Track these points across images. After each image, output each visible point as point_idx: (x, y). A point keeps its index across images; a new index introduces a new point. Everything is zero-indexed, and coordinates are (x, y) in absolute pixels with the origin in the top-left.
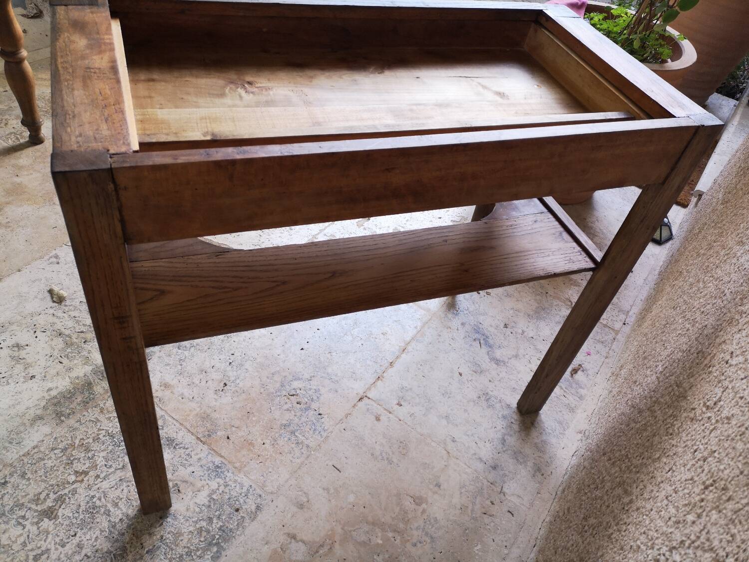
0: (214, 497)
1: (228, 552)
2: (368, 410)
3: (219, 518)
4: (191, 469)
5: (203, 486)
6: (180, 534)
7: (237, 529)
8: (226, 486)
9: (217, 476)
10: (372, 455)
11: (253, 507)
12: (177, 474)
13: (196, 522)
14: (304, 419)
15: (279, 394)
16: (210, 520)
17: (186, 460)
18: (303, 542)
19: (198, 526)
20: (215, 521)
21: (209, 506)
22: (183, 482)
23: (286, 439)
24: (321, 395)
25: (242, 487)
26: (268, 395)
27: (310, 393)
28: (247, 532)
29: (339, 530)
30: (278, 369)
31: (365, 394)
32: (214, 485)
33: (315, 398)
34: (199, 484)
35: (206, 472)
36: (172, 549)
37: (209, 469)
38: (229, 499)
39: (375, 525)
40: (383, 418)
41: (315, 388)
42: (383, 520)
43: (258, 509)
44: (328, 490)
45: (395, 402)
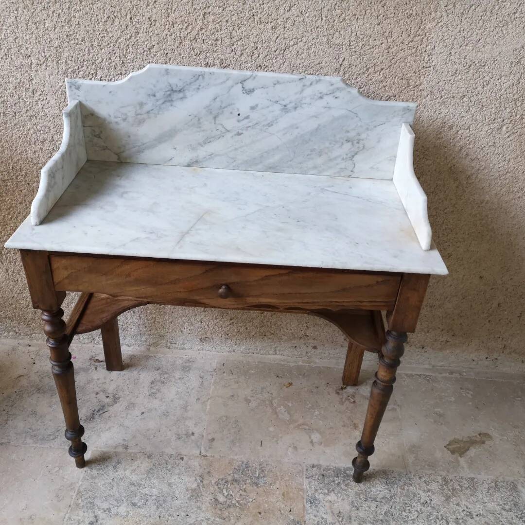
0: (326, 491)
1: (344, 466)
2: (210, 448)
3: (334, 481)
4: (325, 516)
5: (327, 502)
6: (357, 494)
7: (331, 469)
8: (316, 490)
9: (315, 499)
10: (239, 431)
11: (315, 469)
12: (333, 522)
13: (345, 490)
14: (245, 478)
15: (237, 504)
16: (338, 484)
17: (322, 523)
18: (310, 438)
19: (346, 488)
20: (337, 482)
21: (333, 490)
22: (333, 514)
23: (265, 479)
24: (219, 480)
25: (310, 482)
26: (243, 510)
27: (222, 487)
28: (328, 464)
29: (292, 426)
30: (217, 519)
31: (199, 456)
32: (321, 497)
33: (224, 481)
34: (327, 504)
35: (319, 507)
36: (365, 491)
37: (316, 506)
38: (321, 484)
39: (276, 413)
40: (210, 437)
41: (216, 487)
42: (271, 411)
43: (313, 466)
44: (277, 441)
45: (193, 437)
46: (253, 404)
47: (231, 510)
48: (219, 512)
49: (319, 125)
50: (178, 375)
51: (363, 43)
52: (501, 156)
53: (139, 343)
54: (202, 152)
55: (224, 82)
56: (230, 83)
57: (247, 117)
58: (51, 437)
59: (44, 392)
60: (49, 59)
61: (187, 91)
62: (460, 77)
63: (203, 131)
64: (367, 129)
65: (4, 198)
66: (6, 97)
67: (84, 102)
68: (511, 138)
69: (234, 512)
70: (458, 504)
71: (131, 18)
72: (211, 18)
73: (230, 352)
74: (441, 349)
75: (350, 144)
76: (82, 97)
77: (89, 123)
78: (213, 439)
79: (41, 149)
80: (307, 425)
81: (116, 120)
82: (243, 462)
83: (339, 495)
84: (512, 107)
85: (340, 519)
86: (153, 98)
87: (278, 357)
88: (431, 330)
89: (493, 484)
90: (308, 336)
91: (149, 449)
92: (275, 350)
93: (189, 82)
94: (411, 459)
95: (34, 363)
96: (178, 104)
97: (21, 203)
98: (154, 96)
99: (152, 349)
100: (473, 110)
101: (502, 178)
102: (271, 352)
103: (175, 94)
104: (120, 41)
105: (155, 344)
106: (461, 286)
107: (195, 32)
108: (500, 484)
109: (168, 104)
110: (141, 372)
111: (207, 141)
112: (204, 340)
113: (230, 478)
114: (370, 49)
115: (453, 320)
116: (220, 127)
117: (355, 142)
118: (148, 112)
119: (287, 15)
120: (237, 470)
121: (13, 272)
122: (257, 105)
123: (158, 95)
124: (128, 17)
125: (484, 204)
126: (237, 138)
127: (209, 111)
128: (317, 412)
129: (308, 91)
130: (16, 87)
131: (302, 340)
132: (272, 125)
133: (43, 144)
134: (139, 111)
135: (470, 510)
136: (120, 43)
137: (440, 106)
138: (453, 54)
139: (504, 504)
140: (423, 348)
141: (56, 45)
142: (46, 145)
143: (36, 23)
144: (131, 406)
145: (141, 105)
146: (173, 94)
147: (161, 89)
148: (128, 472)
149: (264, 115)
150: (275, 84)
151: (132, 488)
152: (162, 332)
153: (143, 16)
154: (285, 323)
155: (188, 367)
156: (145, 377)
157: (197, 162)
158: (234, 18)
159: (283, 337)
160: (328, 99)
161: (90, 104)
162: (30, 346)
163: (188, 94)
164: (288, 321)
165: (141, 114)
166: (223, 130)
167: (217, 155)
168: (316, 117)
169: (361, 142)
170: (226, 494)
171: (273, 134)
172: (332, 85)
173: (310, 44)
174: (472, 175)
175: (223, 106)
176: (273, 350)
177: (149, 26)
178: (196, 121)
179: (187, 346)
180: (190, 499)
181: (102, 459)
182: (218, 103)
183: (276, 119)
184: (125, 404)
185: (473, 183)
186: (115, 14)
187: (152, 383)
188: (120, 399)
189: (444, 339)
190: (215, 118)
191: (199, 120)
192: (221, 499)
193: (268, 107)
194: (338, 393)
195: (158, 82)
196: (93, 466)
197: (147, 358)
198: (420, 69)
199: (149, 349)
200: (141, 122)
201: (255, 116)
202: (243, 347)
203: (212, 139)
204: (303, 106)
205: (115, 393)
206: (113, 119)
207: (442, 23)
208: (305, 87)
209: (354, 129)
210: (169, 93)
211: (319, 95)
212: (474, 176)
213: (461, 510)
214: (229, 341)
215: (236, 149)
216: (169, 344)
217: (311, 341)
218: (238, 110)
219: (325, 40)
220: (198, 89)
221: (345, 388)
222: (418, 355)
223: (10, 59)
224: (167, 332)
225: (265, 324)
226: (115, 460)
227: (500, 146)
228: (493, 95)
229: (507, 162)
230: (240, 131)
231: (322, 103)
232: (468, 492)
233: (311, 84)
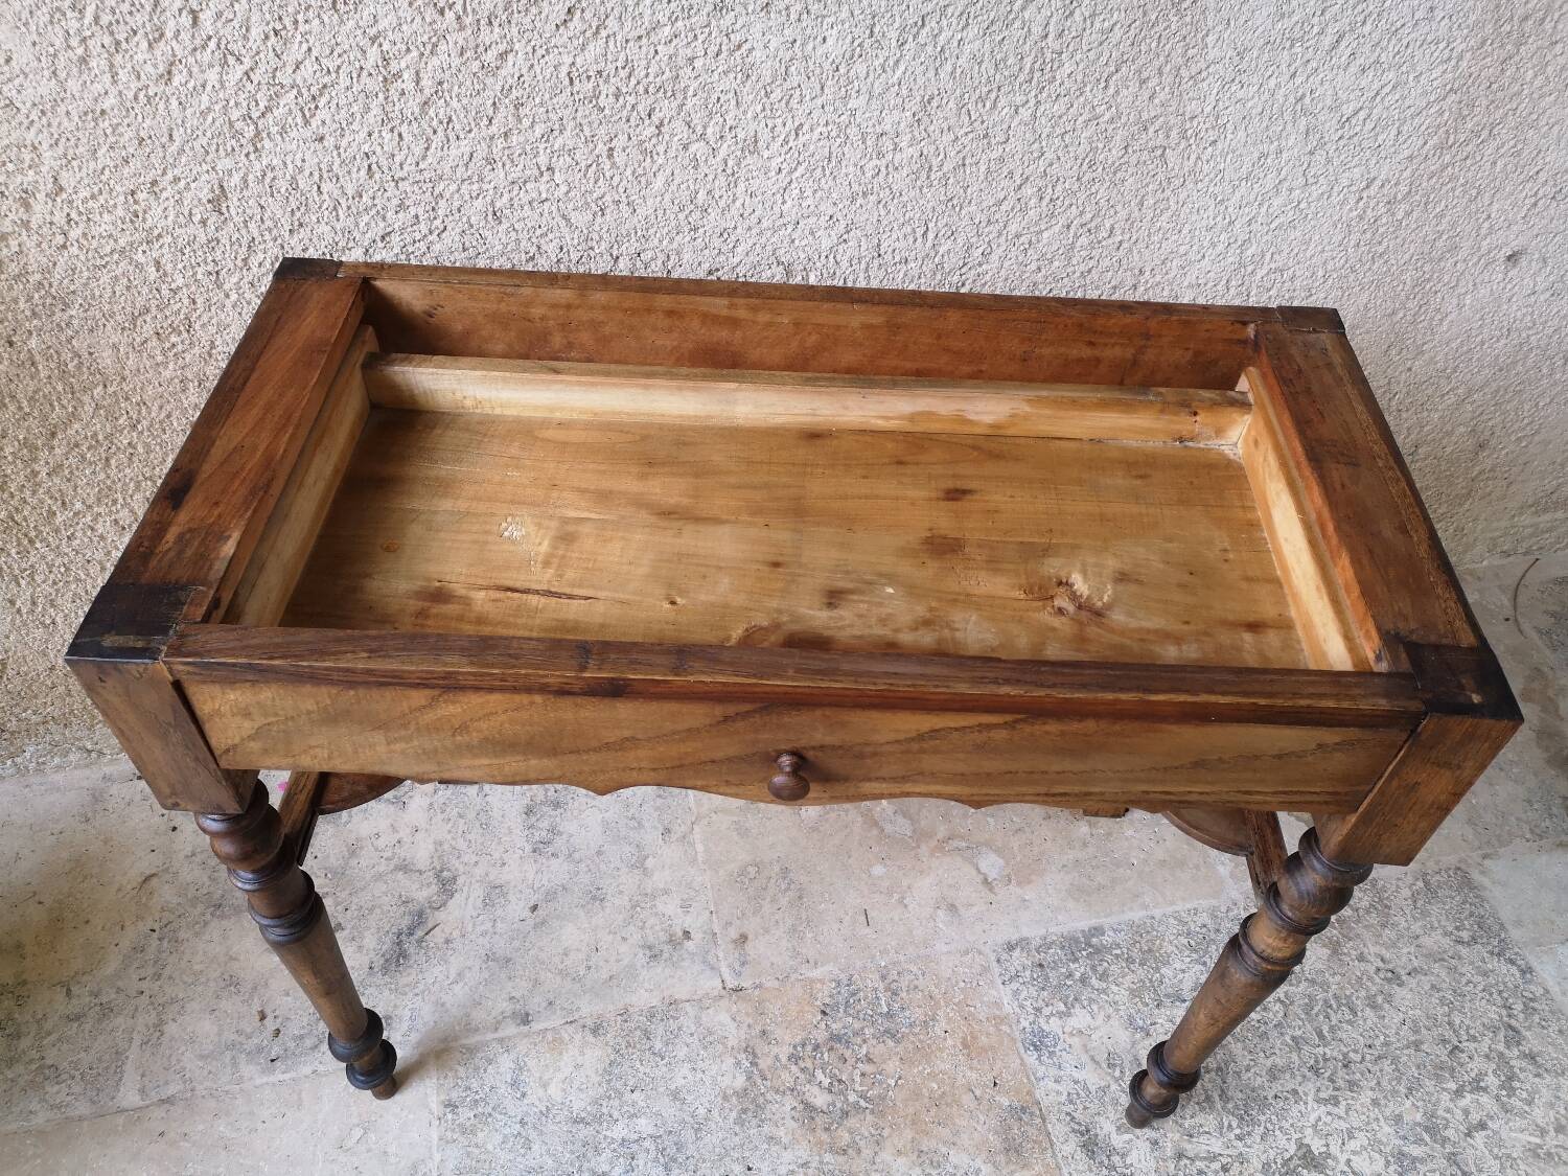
0: (1062, 1007)
1: (1080, 926)
2: (743, 964)
3: (1070, 975)
4: (1077, 1075)
5: (1071, 1034)
6: (1134, 993)
7: (1053, 942)
8: (1038, 1010)
9: (1043, 1034)
10: (800, 898)
11: (1017, 953)
12: (1103, 1084)
13: (1104, 991)
14: (857, 1025)
15: (863, 1103)
16: (1084, 980)
17: (1078, 1094)
18: (978, 870)
19: (1104, 985)
20: (1078, 975)
21: (1076, 999)
22: (1097, 1063)
23: (907, 1013)
24: (795, 1047)
25: (1017, 992)
26: (882, 1114)
27: (809, 1064)
28: (1043, 932)
29: (924, 849)
30: (828, 1157)
31: (723, 993)
32: (1054, 1025)
33: (809, 1048)
34: (1075, 1041)
35: (1058, 1054)
36: (1151, 981)
37: (1052, 1054)
38: (1043, 989)
39: (876, 824)
40: (733, 933)
41: (794, 1068)
42: (860, 819)
43: (1011, 947)
44: (901, 901)
45: (689, 945)
46: (810, 812)
47: (852, 1122)
48: (825, 1137)
52: (1442, 46)
58: (310, 1043)
69: (863, 1125)
70: (1361, 958)
78: (744, 938)
79: (26, 224)
80: (962, 838)
82: (839, 983)
83: (1095, 1007)
85: (1117, 1074)
89: (1420, 884)
91: (586, 1008)
95: (174, 829)
108: (1434, 880)
113: (821, 1036)
120: (833, 1008)
133: (27, 206)
135: (1391, 966)
139: (1457, 928)
142: (37, 207)
144: (495, 893)
148: (554, 1091)
151: (585, 1132)
156: (503, 803)
170: (826, 1082)
180: (740, 1122)
184: (478, 892)
187: (529, 812)
188: (460, 881)
192: (820, 1100)
205: (438, 866)
213: (1372, 970)
229: (1453, 62)
232: (1373, 919)
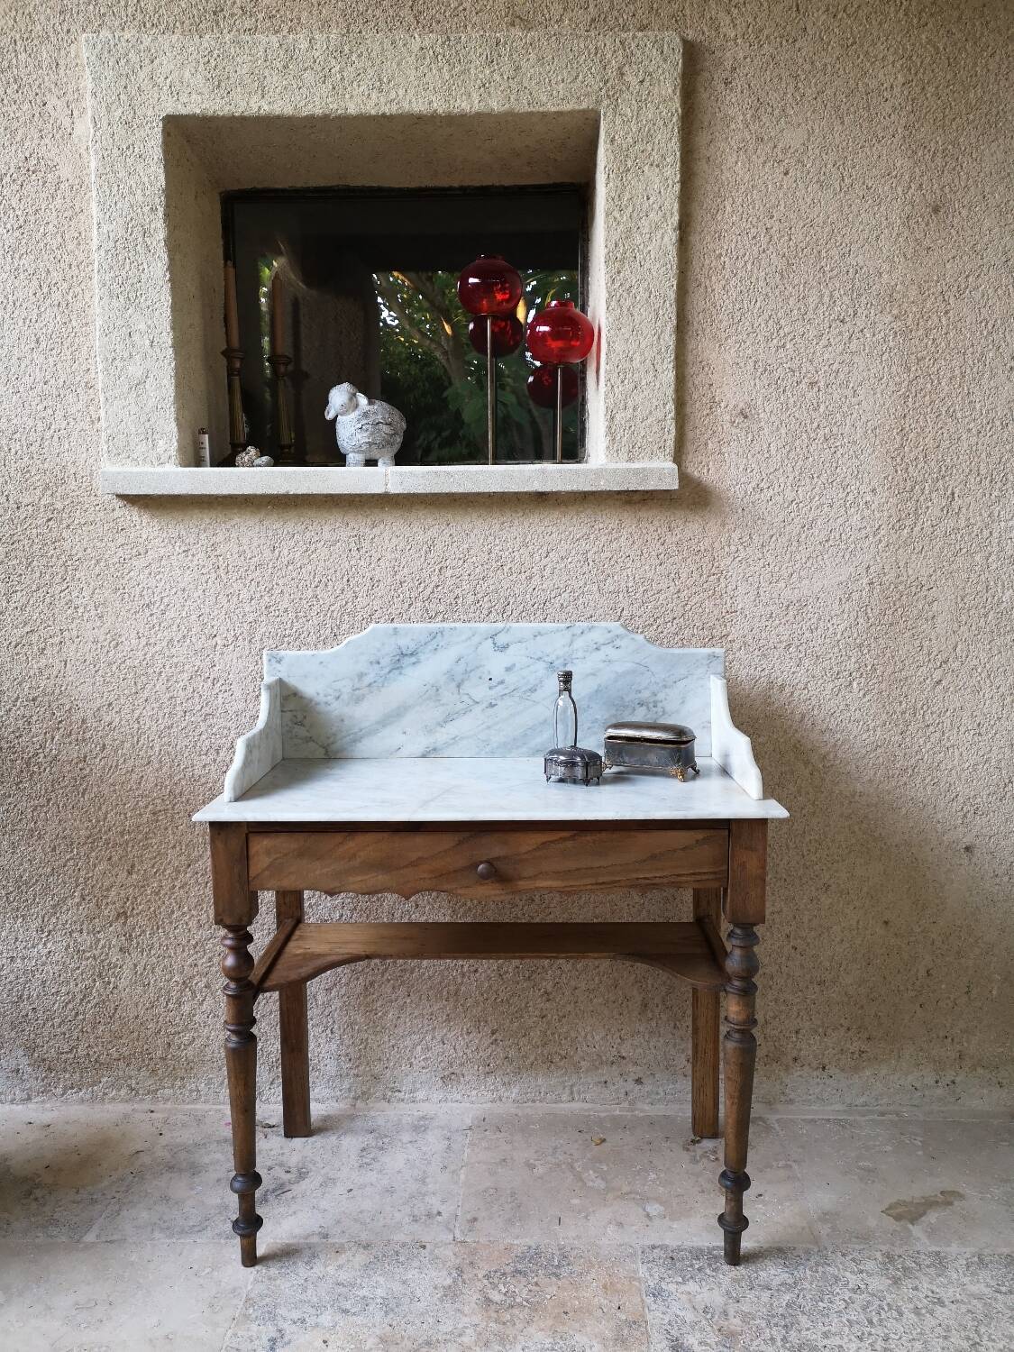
0: (680, 1280)
1: (707, 1244)
2: (470, 1231)
3: (692, 1266)
4: (679, 1312)
5: (682, 1293)
6: (734, 1280)
7: (685, 1249)
8: (663, 1279)
9: (662, 1290)
10: (519, 1207)
11: (657, 1250)
13: (713, 1276)
14: (535, 1268)
15: (525, 1303)
16: (700, 1270)
17: (676, 1322)
18: (644, 1210)
19: (714, 1274)
20: (697, 1266)
21: (692, 1278)
22: (696, 1309)
23: (570, 1267)
24: (490, 1272)
25: (651, 1268)
26: (536, 1311)
27: (496, 1281)
28: (679, 1243)
29: (610, 1196)
30: (492, 1324)
31: (453, 1242)
32: (672, 1287)
33: (499, 1274)
34: (684, 1297)
35: (669, 1301)
36: (749, 1276)
37: (664, 1300)
38: (670, 1270)
39: (581, 1180)
40: (469, 1217)
41: (485, 1282)
42: (572, 1177)
43: (654, 1247)
44: (586, 1217)
45: (439, 1218)
46: (540, 1170)
47: (516, 1311)
48: (495, 1315)
49: (599, 685)
50: (406, 1137)
51: (645, 588)
52: (861, 723)
53: (339, 1093)
54: (442, 736)
55: (470, 638)
56: (476, 639)
57: (502, 682)
58: (196, 1229)
59: (181, 1170)
60: (240, 638)
61: (420, 654)
62: (777, 622)
63: (443, 705)
64: (665, 686)
65: (150, 841)
66: (175, 692)
67: (286, 679)
68: (868, 698)
69: (521, 1314)
70: (916, 1289)
71: (348, 581)
72: (449, 573)
73: (493, 1101)
74: (856, 1069)
75: (644, 708)
76: (283, 672)
77: (291, 706)
78: (475, 1219)
79: (215, 760)
80: (637, 1193)
81: (324, 699)
82: (530, 1248)
83: (704, 1283)
84: (858, 655)
85: (710, 1315)
86: (376, 666)
87: (576, 1106)
88: (829, 1031)
89: (976, 1259)
90: (623, 1058)
91: (364, 1237)
92: (572, 1093)
93: (423, 643)
94: (824, 1230)
95: (161, 1134)
96: (409, 671)
97: (174, 847)
98: (378, 663)
99: (359, 1104)
100: (806, 662)
101: (871, 756)
102: (565, 1097)
103: (406, 658)
104: (332, 608)
105: (365, 1096)
106: (858, 941)
107: (429, 590)
108: (987, 1259)
109: (396, 672)
110: (342, 1137)
111: (449, 719)
112: (449, 1078)
113: (509, 1269)
114: (654, 594)
115: (862, 1007)
116: (465, 698)
117: (651, 705)
118: (370, 685)
119: (544, 562)
120: (521, 1258)
121: (145, 969)
122: (514, 665)
123: (381, 661)
124: (345, 580)
125: (857, 798)
126: (490, 711)
127: (450, 676)
128: (653, 1176)
129: (579, 643)
130: (192, 678)
131: (614, 1067)
132: (536, 690)
133: (218, 753)
134: (357, 686)
135: (938, 1296)
136: (333, 611)
137: (760, 661)
138: (762, 593)
139: (998, 1285)
140: (824, 1068)
141: (250, 620)
142: (221, 754)
143: (228, 595)
144: (329, 1182)
145: (361, 676)
146: (403, 658)
147: (387, 654)
148: (331, 1270)
149: (524, 678)
150: (535, 636)
151: (341, 1290)
152: (378, 1068)
153: (364, 577)
154: (583, 1034)
155: (422, 1126)
156: (350, 1144)
157: (435, 749)
158: (477, 570)
159: (583, 1063)
160: (608, 650)
161: (294, 681)
162: (152, 1112)
163: (422, 657)
164: (589, 1028)
165: (358, 689)
166: (471, 703)
167: (462, 738)
168: (593, 674)
169: (660, 705)
170: (504, 1290)
171: (538, 703)
172: (609, 632)
173: (577, 594)
174: (828, 753)
175: (468, 669)
176: (567, 1091)
177: (370, 588)
178: (433, 693)
179: (420, 1095)
180: (441, 1300)
181: (285, 1254)
182: (461, 668)
183: (541, 681)
184: (320, 1179)
185: (832, 765)
186: (329, 578)
187: (363, 1150)
188: (310, 1174)
189: (855, 1046)
190: (459, 686)
191: (438, 690)
192: (496, 1297)
193: (529, 666)
194: (688, 1150)
195: (383, 644)
196: (270, 1263)
197: (352, 1118)
198: (724, 614)
199: (355, 1105)
200: (359, 700)
201: (511, 679)
202: (515, 1091)
203: (455, 716)
204: (574, 661)
205: (300, 1165)
206: (321, 699)
207: (740, 559)
208: (575, 637)
209: (646, 688)
210: (398, 657)
211: (595, 646)
212: (831, 756)
213: (922, 1296)
214: (490, 1080)
215: (489, 728)
216: (390, 1093)
217: (632, 1068)
218: (489, 672)
219: (595, 588)
220: (436, 649)
221: (698, 1142)
222: (818, 1084)
223: (188, 641)
224: (387, 1068)
225: (551, 1038)
226: (307, 1253)
227: (856, 710)
228: (828, 641)
229: (872, 732)
230: (494, 702)
231: (600, 655)
232: (932, 1271)
233: (582, 633)
